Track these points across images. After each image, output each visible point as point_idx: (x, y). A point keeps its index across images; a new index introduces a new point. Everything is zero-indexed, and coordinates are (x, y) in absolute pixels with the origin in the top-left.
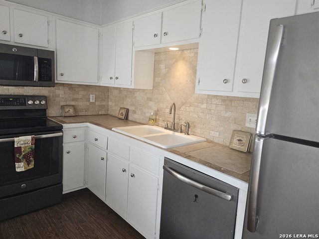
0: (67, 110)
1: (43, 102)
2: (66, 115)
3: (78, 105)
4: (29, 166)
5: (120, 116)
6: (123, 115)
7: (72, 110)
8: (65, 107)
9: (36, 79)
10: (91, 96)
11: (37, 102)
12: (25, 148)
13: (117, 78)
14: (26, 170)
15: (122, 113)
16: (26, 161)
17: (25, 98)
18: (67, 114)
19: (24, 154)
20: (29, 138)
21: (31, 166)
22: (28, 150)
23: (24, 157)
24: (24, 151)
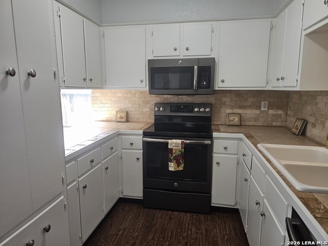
0: (231, 118)
1: (208, 110)
2: (229, 124)
3: (246, 114)
4: (178, 167)
5: (294, 130)
6: (297, 129)
7: (237, 119)
8: (230, 115)
9: (195, 87)
10: (263, 103)
11: (202, 110)
12: (176, 150)
13: (283, 79)
14: (175, 170)
15: (297, 126)
16: (176, 162)
17: (193, 105)
18: (231, 123)
19: (174, 155)
20: (179, 141)
21: (181, 168)
22: (178, 153)
23: (175, 158)
24: (175, 153)
